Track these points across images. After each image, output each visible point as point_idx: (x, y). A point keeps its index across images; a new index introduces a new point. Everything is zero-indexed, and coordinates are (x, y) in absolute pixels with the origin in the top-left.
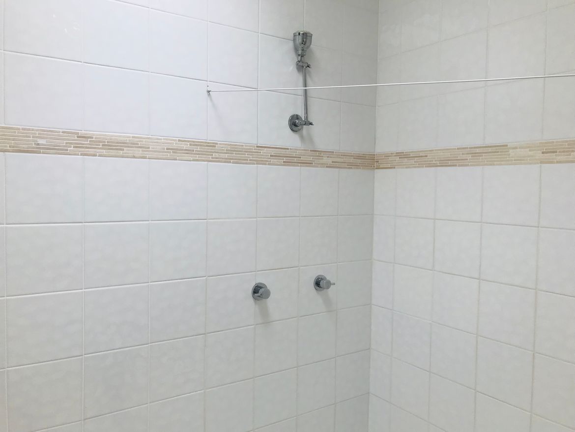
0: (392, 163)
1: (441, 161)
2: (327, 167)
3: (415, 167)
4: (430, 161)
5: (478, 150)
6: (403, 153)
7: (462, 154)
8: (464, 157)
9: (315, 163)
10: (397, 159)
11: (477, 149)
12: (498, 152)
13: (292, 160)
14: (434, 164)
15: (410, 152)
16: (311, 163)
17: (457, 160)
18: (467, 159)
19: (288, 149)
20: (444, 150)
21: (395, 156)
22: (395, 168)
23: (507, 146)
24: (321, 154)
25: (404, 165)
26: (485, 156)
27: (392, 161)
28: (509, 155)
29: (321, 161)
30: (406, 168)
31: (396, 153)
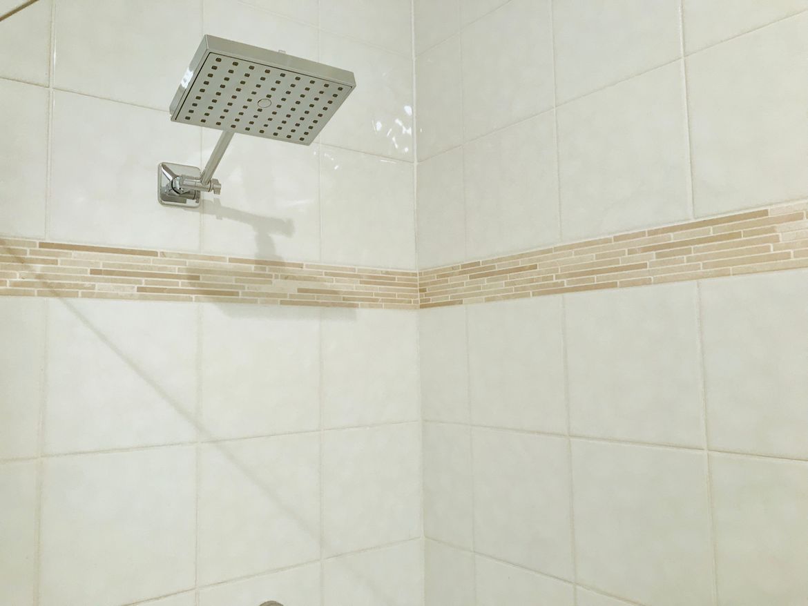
0: (456, 291)
1: (572, 275)
2: (282, 303)
3: (508, 297)
4: (545, 279)
5: (673, 237)
6: (478, 264)
7: (631, 252)
8: (638, 258)
9: (245, 294)
10: (466, 279)
11: (672, 234)
12: (738, 235)
13: (172, 284)
14: (555, 285)
15: (493, 261)
16: (231, 294)
17: (616, 269)
18: (645, 266)
19: (154, 254)
20: (579, 245)
21: (461, 273)
22: (461, 303)
23: (765, 213)
24: (264, 269)
25: (481, 294)
26: (697, 250)
27: (454, 285)
28: (776, 239)
29: (265, 288)
30: (488, 300)
31: (463, 266)
